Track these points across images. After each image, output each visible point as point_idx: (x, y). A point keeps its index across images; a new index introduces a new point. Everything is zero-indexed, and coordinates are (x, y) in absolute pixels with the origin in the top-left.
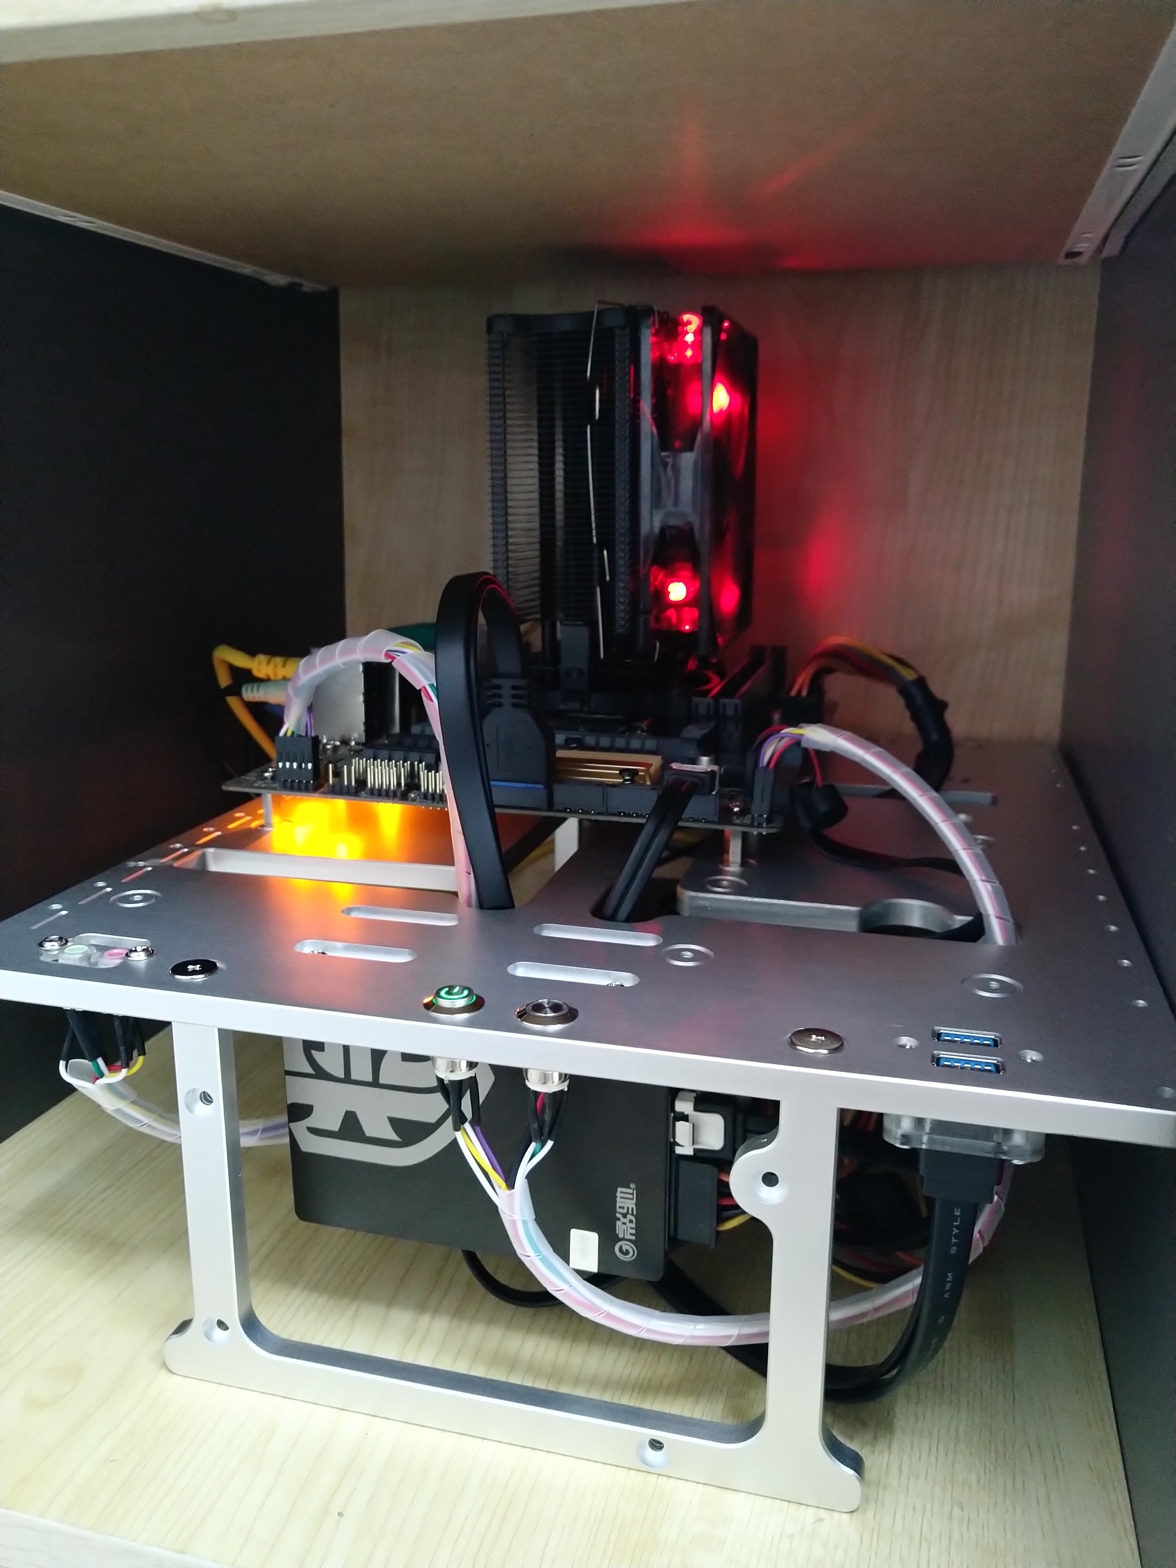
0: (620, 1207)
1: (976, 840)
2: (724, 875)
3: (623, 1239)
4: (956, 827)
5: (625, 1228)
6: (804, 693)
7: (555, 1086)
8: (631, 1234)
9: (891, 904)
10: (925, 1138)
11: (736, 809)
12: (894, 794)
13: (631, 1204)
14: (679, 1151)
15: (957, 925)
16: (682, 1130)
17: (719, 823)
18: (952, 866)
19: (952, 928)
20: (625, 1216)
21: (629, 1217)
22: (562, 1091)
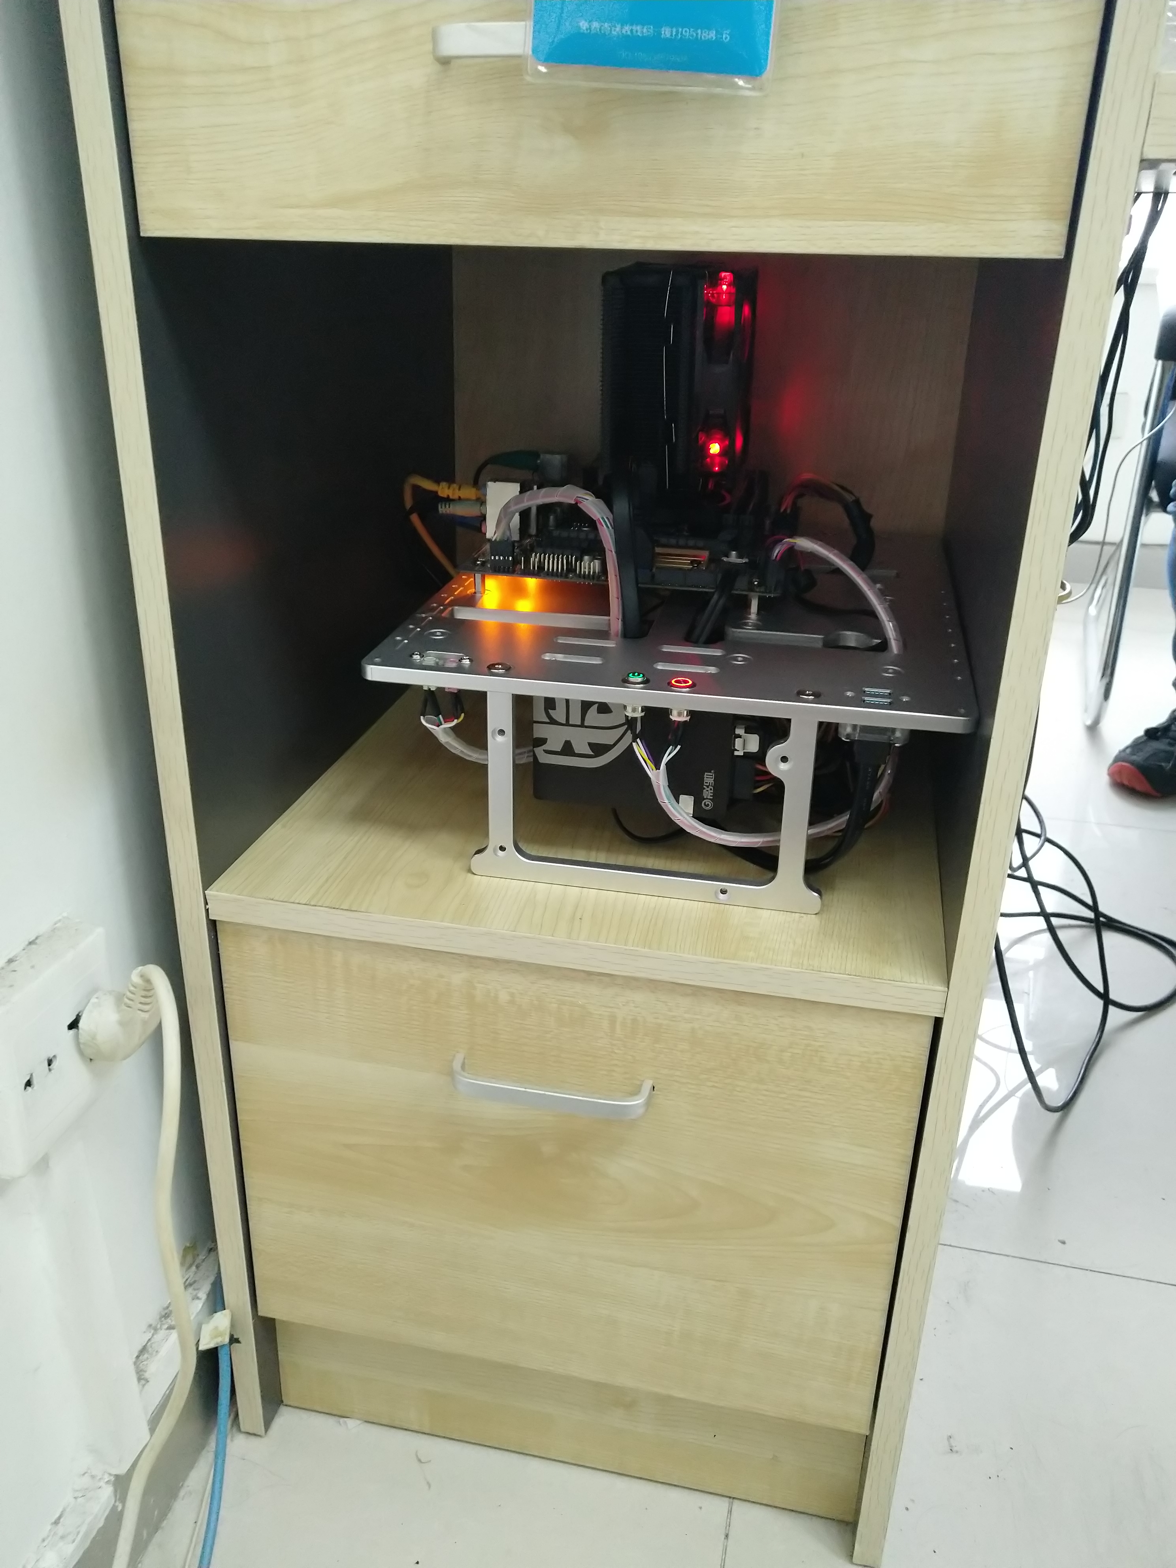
0: (706, 783)
1: (885, 599)
2: (749, 620)
3: (707, 799)
4: (875, 593)
5: (708, 793)
6: (789, 511)
7: (684, 718)
8: (711, 796)
9: (840, 634)
10: (857, 735)
11: (756, 583)
12: (838, 571)
13: (711, 781)
14: (736, 753)
15: (874, 644)
16: (738, 743)
17: (747, 591)
18: (873, 614)
19: (871, 645)
20: (708, 787)
21: (710, 787)
22: (686, 721)
